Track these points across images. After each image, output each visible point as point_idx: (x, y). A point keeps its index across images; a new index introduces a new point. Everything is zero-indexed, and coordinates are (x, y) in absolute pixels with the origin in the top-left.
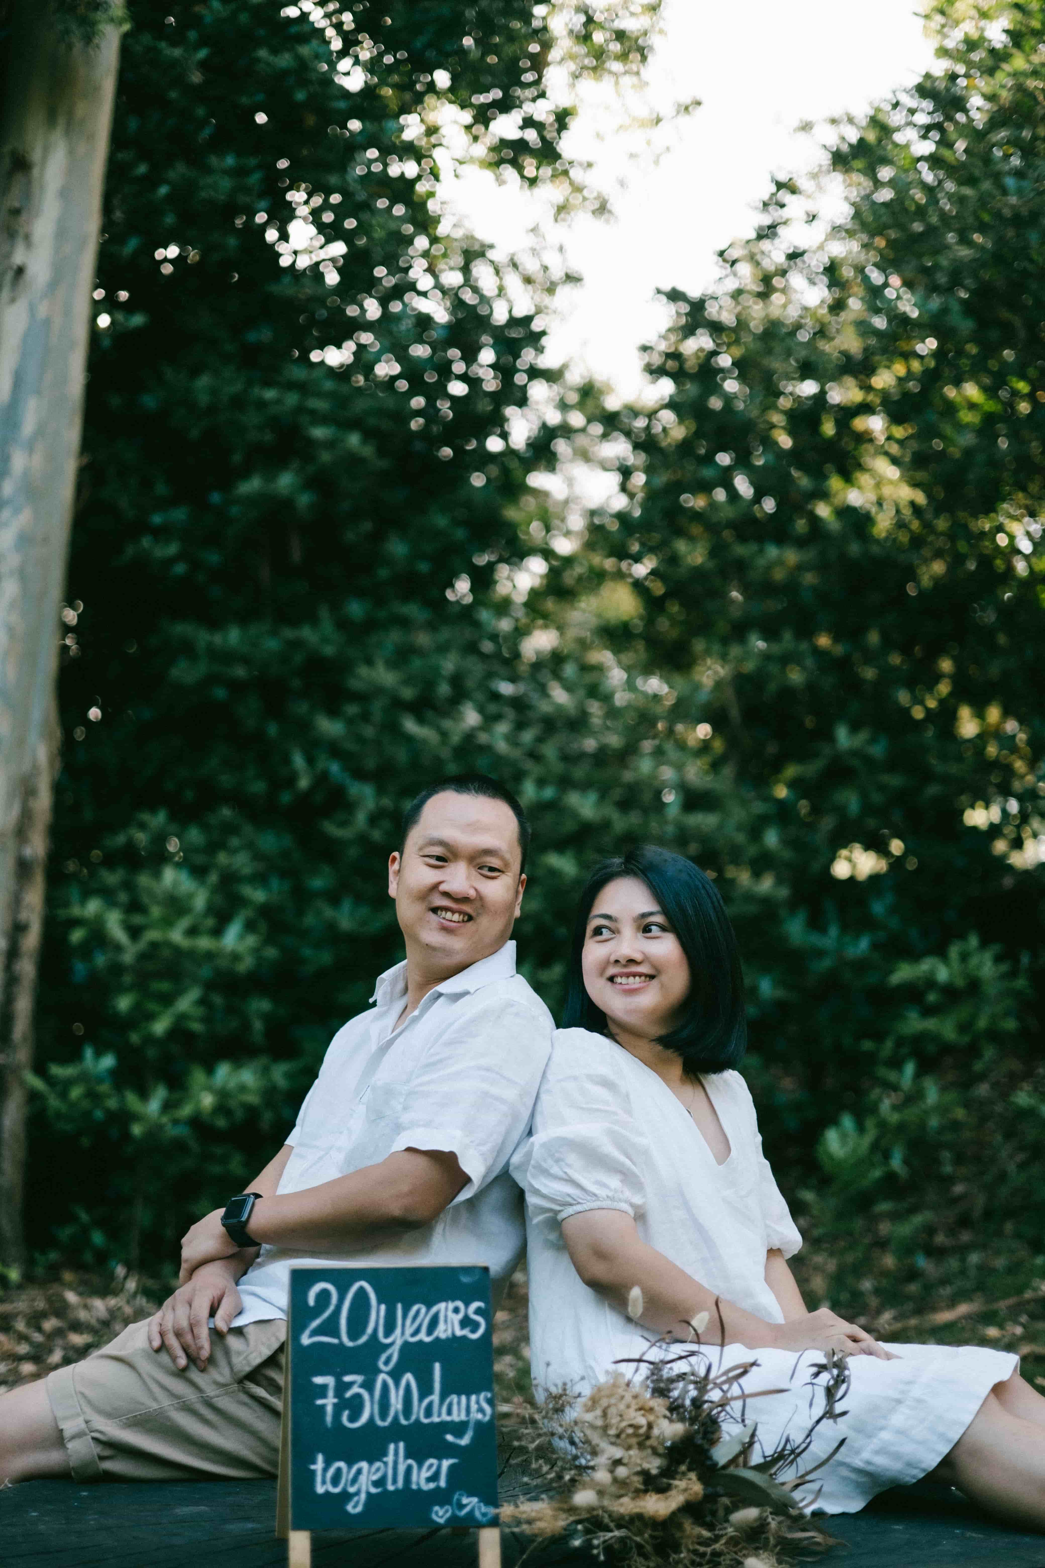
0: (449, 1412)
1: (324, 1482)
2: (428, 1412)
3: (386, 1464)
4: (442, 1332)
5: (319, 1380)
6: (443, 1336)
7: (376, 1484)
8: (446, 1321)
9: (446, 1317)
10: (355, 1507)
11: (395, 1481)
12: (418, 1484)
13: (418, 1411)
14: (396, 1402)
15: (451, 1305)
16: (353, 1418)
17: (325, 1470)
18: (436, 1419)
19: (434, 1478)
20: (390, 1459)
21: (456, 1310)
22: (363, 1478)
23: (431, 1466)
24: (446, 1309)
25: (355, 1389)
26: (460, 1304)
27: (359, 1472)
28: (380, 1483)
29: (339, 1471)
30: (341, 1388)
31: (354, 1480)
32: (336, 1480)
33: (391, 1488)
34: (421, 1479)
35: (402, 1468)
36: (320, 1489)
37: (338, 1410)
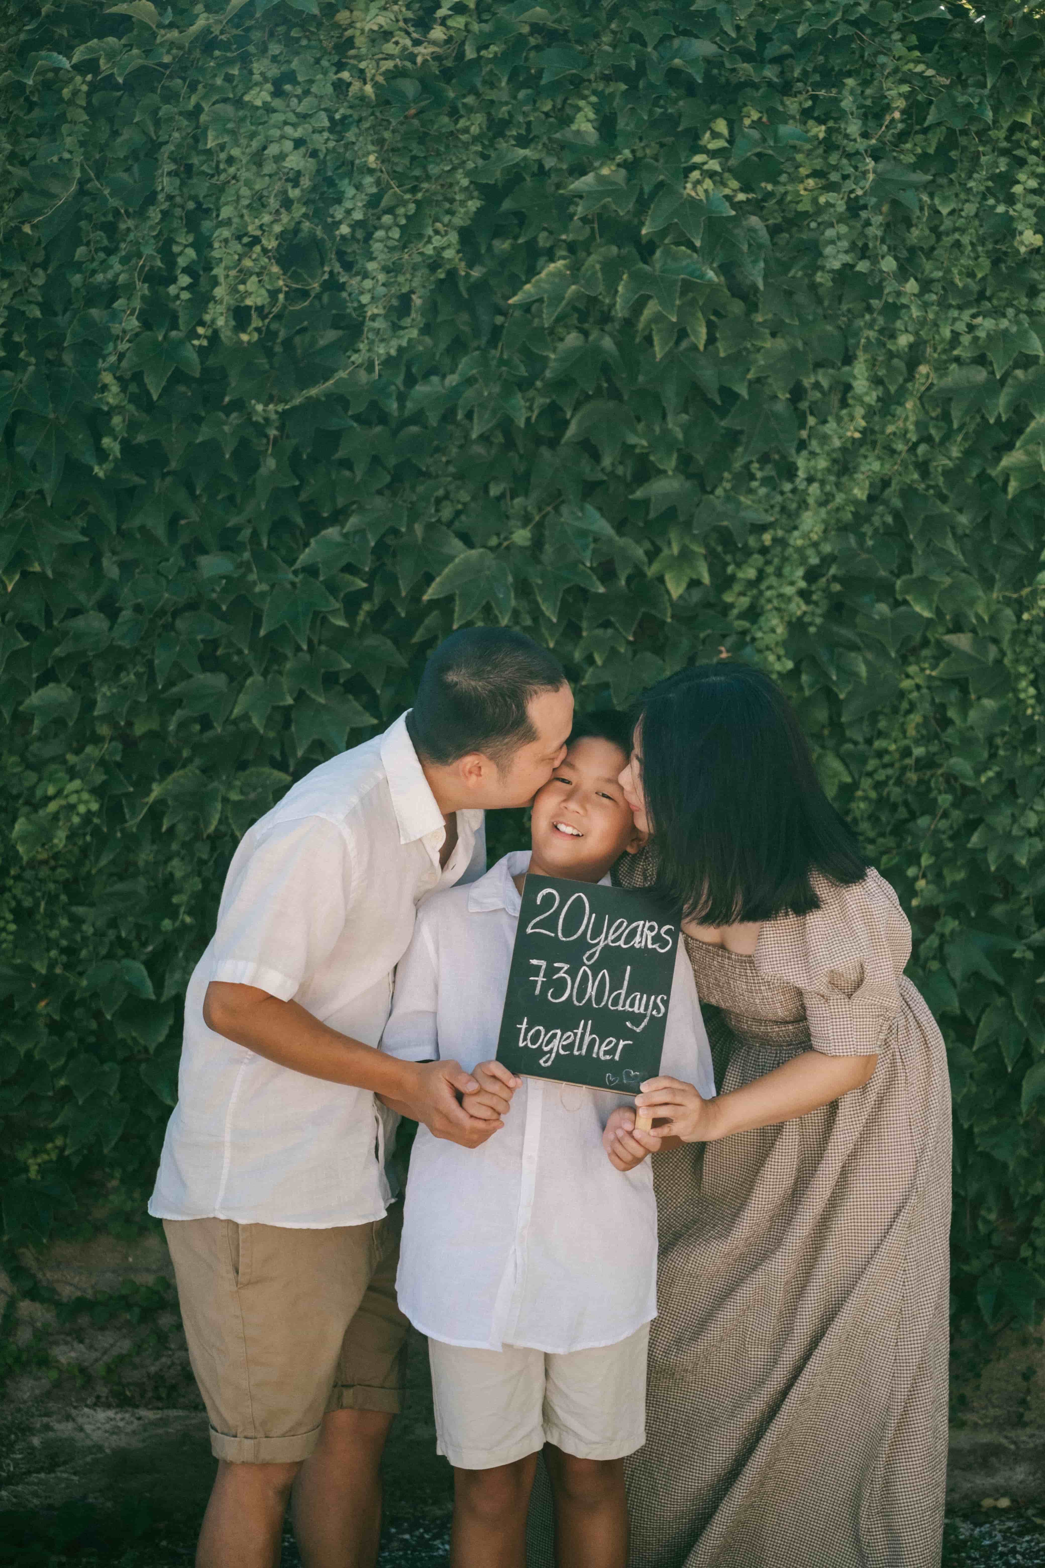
0: (632, 1005)
1: (525, 1039)
2: (615, 1002)
3: (575, 1034)
4: (637, 942)
5: (534, 962)
6: (637, 946)
7: (565, 1048)
8: (642, 935)
9: (642, 931)
10: (546, 1062)
11: (580, 1048)
12: (598, 1053)
13: (607, 999)
14: (591, 991)
15: (648, 924)
16: (556, 996)
17: (527, 1030)
18: (620, 1008)
19: (612, 1052)
20: (579, 1031)
21: (651, 929)
22: (556, 1042)
23: (611, 1042)
24: (644, 926)
25: (561, 974)
26: (655, 924)
27: (554, 1036)
28: (569, 1047)
29: (538, 1032)
30: (551, 971)
31: (549, 1042)
32: (535, 1039)
33: (576, 1053)
34: (601, 1051)
35: (587, 1039)
36: (521, 1044)
37: (545, 987)
